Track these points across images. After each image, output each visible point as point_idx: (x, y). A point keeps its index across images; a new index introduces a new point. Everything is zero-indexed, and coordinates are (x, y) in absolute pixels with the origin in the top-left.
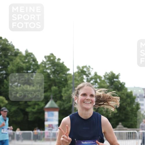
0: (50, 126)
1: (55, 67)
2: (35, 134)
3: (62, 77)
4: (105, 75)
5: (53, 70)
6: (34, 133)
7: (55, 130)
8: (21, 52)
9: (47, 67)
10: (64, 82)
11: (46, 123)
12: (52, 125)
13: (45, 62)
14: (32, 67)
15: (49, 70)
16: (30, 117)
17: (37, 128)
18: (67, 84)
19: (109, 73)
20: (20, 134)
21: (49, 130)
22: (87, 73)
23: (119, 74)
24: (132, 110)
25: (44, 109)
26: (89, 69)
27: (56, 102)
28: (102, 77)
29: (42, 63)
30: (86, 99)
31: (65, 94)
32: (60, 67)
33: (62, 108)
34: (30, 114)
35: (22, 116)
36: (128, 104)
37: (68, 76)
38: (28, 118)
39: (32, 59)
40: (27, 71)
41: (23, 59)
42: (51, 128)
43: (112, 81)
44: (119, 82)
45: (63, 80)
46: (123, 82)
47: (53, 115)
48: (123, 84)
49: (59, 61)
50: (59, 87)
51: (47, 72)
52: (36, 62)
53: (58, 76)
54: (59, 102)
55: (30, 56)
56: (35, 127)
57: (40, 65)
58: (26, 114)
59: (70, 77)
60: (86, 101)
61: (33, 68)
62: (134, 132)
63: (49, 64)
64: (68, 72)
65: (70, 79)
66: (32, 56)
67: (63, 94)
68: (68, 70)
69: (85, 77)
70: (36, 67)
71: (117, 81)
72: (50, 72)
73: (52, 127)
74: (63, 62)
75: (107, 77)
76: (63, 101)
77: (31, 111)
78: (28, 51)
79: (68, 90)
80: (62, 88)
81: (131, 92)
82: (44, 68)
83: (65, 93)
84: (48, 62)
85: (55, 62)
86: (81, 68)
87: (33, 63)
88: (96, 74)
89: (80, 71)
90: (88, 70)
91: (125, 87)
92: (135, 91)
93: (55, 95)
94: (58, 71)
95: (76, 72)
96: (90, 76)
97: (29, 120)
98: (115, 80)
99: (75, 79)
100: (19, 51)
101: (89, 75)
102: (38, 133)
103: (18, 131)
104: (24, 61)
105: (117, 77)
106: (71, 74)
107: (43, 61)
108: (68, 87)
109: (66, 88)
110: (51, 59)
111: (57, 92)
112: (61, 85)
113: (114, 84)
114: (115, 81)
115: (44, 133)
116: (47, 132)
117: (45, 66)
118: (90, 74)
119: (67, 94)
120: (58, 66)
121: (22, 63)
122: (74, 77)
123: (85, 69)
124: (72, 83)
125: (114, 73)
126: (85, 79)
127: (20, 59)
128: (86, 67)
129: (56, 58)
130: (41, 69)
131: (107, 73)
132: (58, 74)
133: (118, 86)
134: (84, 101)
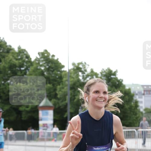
0: (45, 125)
1: (49, 64)
2: (29, 133)
3: (57, 75)
4: (101, 72)
5: (47, 67)
6: (27, 133)
7: (50, 129)
8: (13, 48)
9: (41, 63)
10: (58, 80)
11: (41, 123)
12: (46, 124)
13: (38, 59)
14: (25, 64)
15: (43, 67)
16: (23, 116)
17: (31, 128)
18: (62, 82)
19: (106, 70)
20: (13, 134)
21: (44, 129)
22: (83, 70)
23: (117, 70)
24: (131, 108)
25: (38, 108)
26: (84, 65)
27: (50, 100)
28: (98, 74)
29: (36, 60)
30: (100, 97)
31: (60, 92)
32: (55, 63)
33: (57, 106)
34: (24, 113)
35: (16, 115)
36: (126, 101)
37: (63, 73)
38: (21, 117)
39: (25, 56)
40: (20, 68)
41: (15, 55)
42: (45, 128)
43: (110, 78)
44: (116, 79)
45: (57, 77)
46: (120, 79)
47: (47, 114)
48: (121, 81)
49: (53, 58)
50: (53, 85)
51: (41, 69)
52: (29, 59)
53: (52, 73)
54: (53, 100)
55: (23, 52)
56: (29, 127)
57: (33, 62)
58: (19, 113)
59: (65, 75)
60: (99, 99)
61: (26, 66)
62: (133, 131)
63: (42, 61)
64: (63, 69)
65: (65, 76)
66: (25, 53)
67: (57, 92)
68: (63, 67)
69: (80, 74)
70: (29, 64)
71: (114, 78)
72: (44, 69)
73: (47, 127)
74: (58, 59)
75: (104, 74)
76: (58, 99)
77: (25, 110)
78: (20, 47)
79: (63, 88)
80: (57, 85)
81: (129, 89)
82: (38, 65)
83: (60, 90)
84: (42, 59)
85: (49, 58)
86: (77, 65)
87: (27, 60)
88: (92, 71)
89: (75, 68)
90: (84, 67)
91: (122, 84)
92: (133, 88)
93: (50, 93)
94: (52, 68)
95: (71, 69)
96: (86, 73)
97: (23, 119)
98: (112, 76)
99: (70, 76)
100: (12, 48)
101: (84, 72)
102: (32, 132)
103: (11, 130)
104: (16, 57)
105: (115, 74)
106: (66, 71)
107: (37, 58)
108: (63, 84)
109: (61, 86)
110: (45, 56)
111: (52, 90)
112: (56, 83)
113: (111, 81)
114: (112, 78)
115: (38, 133)
116: (41, 132)
117: (39, 63)
118: (86, 71)
119: (62, 91)
120: (52, 63)
121: (14, 60)
122: (70, 74)
123: (81, 66)
124: (67, 80)
125: (111, 69)
126: (81, 76)
127: (13, 56)
128: (81, 63)
129: (50, 55)
130: (35, 66)
131: (103, 69)
132: (52, 71)
133: (116, 83)
134: (97, 99)
